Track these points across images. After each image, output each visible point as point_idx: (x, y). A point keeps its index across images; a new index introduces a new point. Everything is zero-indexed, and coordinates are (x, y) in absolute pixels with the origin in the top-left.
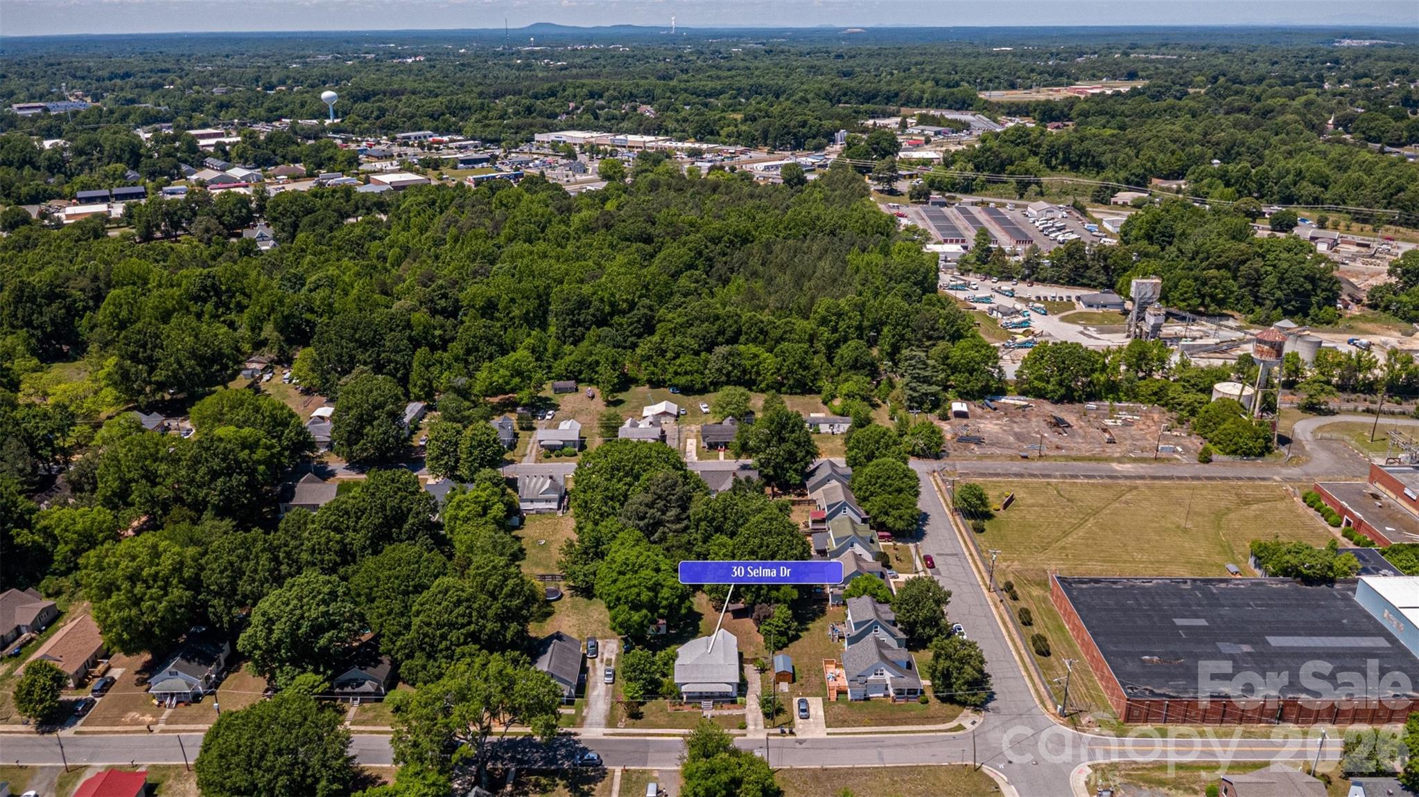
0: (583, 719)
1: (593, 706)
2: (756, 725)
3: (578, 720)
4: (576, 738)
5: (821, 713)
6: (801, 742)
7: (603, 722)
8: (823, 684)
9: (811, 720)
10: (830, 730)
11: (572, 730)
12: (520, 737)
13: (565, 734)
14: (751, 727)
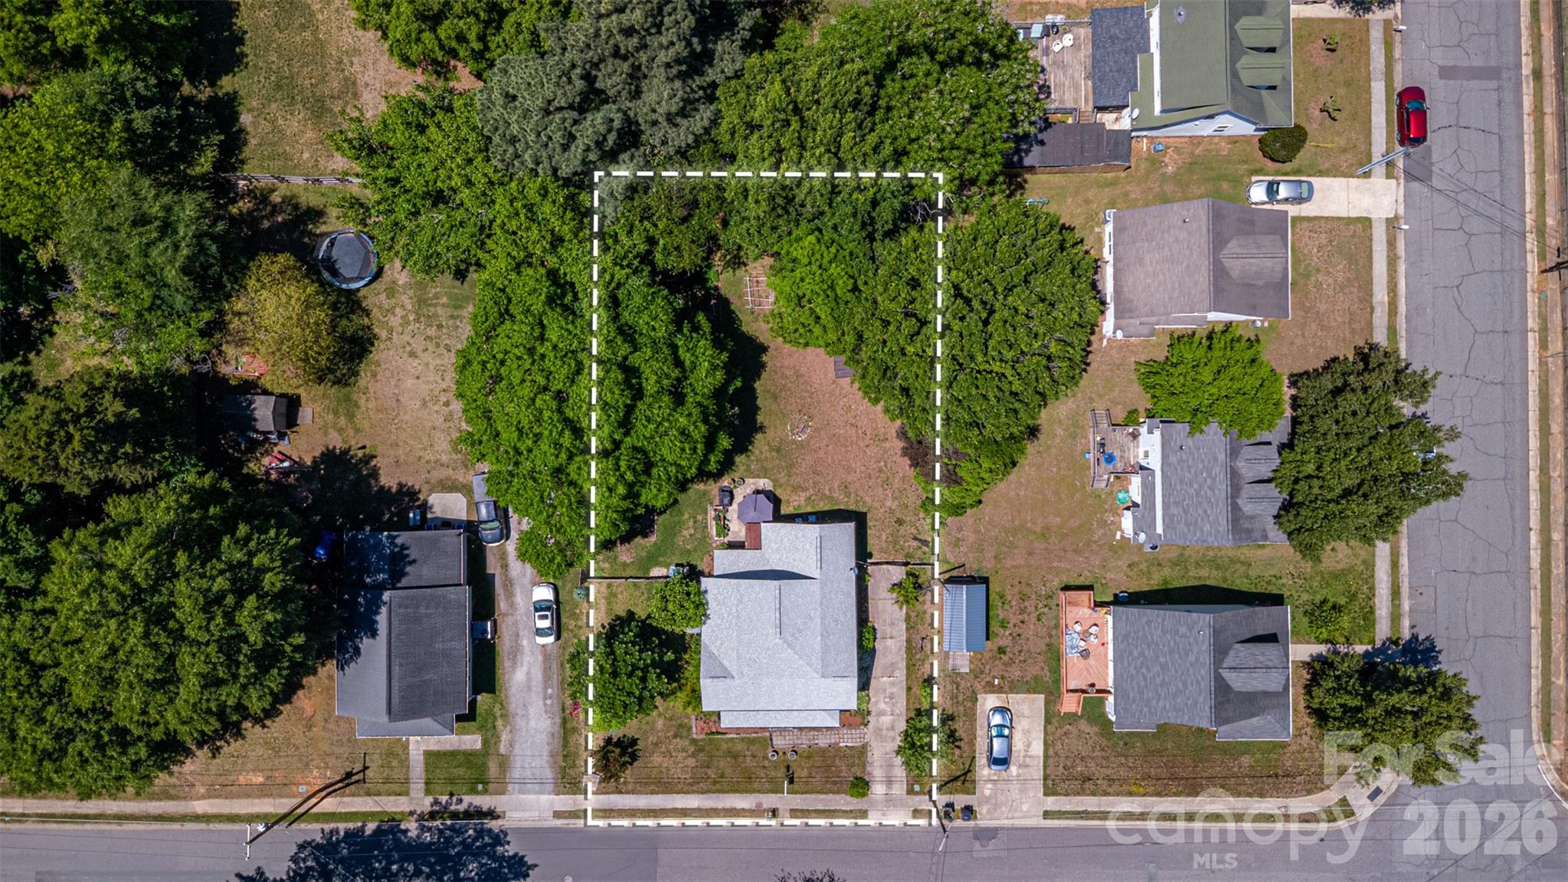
0: (504, 763)
1: (520, 722)
2: (889, 782)
3: (493, 770)
4: (494, 825)
5: (1038, 749)
6: (991, 833)
7: (549, 774)
8: (1054, 656)
9: (1014, 769)
10: (1052, 803)
11: (483, 802)
12: (371, 827)
13: (467, 815)
14: (878, 789)
